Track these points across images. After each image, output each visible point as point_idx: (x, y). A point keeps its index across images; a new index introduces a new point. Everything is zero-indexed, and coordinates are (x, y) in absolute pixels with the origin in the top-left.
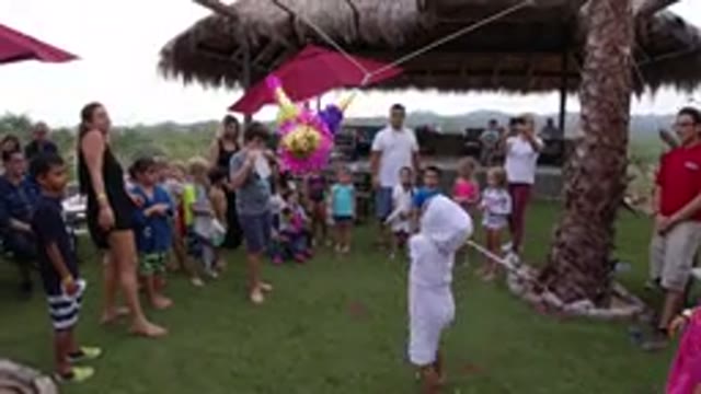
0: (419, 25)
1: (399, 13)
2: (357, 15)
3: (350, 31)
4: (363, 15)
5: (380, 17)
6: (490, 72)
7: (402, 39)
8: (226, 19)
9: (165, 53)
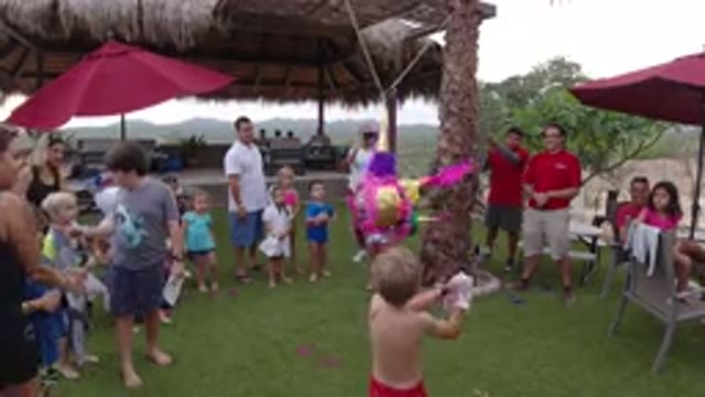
0: (213, 29)
1: (189, 13)
3: (131, 28)
4: (146, 10)
5: (169, 16)
6: (282, 82)
7: (192, 43)
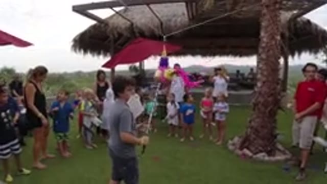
2: (162, 24)
4: (164, 23)
8: (103, 25)
9: (75, 40)
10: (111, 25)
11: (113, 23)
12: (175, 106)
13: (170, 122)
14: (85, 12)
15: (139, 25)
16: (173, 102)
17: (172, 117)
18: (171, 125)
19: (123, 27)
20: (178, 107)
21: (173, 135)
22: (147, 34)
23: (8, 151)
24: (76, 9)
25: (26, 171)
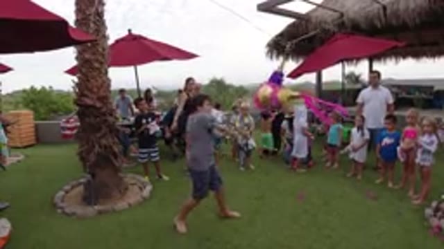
2: (385, 8)
3: (380, 19)
4: (389, 8)
8: (304, 22)
9: (269, 45)
10: (314, 20)
11: (317, 17)
12: (363, 135)
13: (352, 156)
14: (274, 9)
15: (351, 15)
16: (360, 128)
17: (355, 150)
18: (353, 160)
19: (329, 20)
20: (367, 136)
21: (355, 175)
22: (363, 26)
23: (146, 155)
24: (262, 7)
25: (166, 178)
